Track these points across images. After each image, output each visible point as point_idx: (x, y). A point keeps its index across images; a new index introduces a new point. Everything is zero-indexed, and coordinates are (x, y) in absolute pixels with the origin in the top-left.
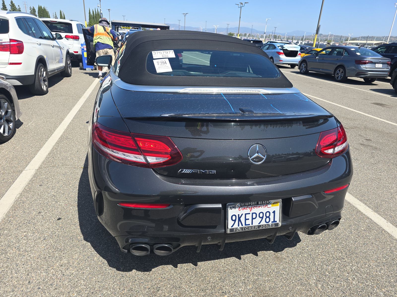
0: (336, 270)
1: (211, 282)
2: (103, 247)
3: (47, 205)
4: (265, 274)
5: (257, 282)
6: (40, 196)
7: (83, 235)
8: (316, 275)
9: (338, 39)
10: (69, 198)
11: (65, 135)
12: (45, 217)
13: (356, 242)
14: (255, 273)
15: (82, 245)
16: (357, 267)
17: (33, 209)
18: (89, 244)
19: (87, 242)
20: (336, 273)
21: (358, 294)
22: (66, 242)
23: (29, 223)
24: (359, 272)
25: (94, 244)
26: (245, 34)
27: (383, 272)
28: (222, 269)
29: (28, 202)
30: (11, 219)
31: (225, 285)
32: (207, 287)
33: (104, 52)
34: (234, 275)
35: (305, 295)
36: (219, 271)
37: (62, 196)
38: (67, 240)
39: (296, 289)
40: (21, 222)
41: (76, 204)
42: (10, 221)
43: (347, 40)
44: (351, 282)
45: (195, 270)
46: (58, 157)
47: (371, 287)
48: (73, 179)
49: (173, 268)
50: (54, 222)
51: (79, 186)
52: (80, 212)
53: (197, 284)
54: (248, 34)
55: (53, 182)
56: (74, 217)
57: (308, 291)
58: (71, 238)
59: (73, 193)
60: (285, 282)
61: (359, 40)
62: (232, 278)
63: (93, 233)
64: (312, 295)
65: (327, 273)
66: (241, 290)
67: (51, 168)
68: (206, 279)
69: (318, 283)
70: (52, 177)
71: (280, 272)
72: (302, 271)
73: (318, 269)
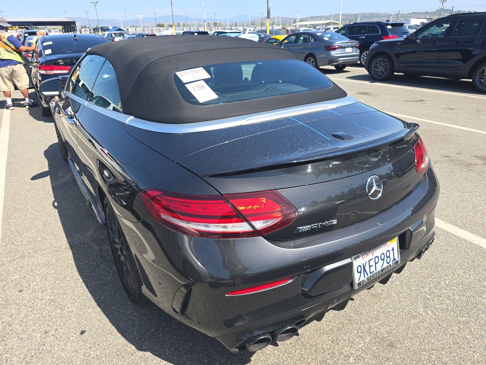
0: (433, 290)
1: (326, 350)
2: (170, 351)
3: (51, 317)
4: (374, 319)
5: (372, 331)
6: (31, 307)
7: (133, 344)
8: (420, 302)
9: (286, 22)
10: (78, 298)
11: (8, 205)
12: (58, 337)
13: (432, 253)
14: (363, 321)
15: (141, 359)
16: (449, 280)
17: (33, 330)
18: (149, 353)
19: (145, 352)
20: (435, 293)
21: (466, 309)
22: (114, 362)
23: (40, 353)
24: (454, 284)
25: (156, 352)
26: (179, 23)
27: (473, 277)
28: (328, 328)
29: (17, 321)
30: (6, 356)
31: (342, 347)
32: (325, 356)
33: (8, 71)
34: (343, 331)
35: (424, 328)
36: (326, 333)
37: (65, 297)
38: (115, 359)
39: (412, 324)
40: (26, 355)
41: (93, 303)
42: (7, 360)
43: (295, 22)
44: (453, 298)
45: (299, 341)
46: (20, 241)
47: (472, 297)
48: (65, 269)
49: (274, 347)
50: (78, 339)
51: (81, 276)
52: (107, 313)
53: (313, 357)
54: (182, 24)
55: (37, 280)
56: (103, 322)
57: (423, 322)
58: (118, 353)
59: (78, 289)
60: (397, 320)
61: (307, 20)
62: (344, 335)
63: (145, 337)
64: (430, 326)
65: (429, 296)
66: (362, 347)
67: (20, 260)
68: (319, 348)
69: (427, 310)
70: (31, 274)
71: (386, 311)
72: (405, 302)
73: (418, 294)
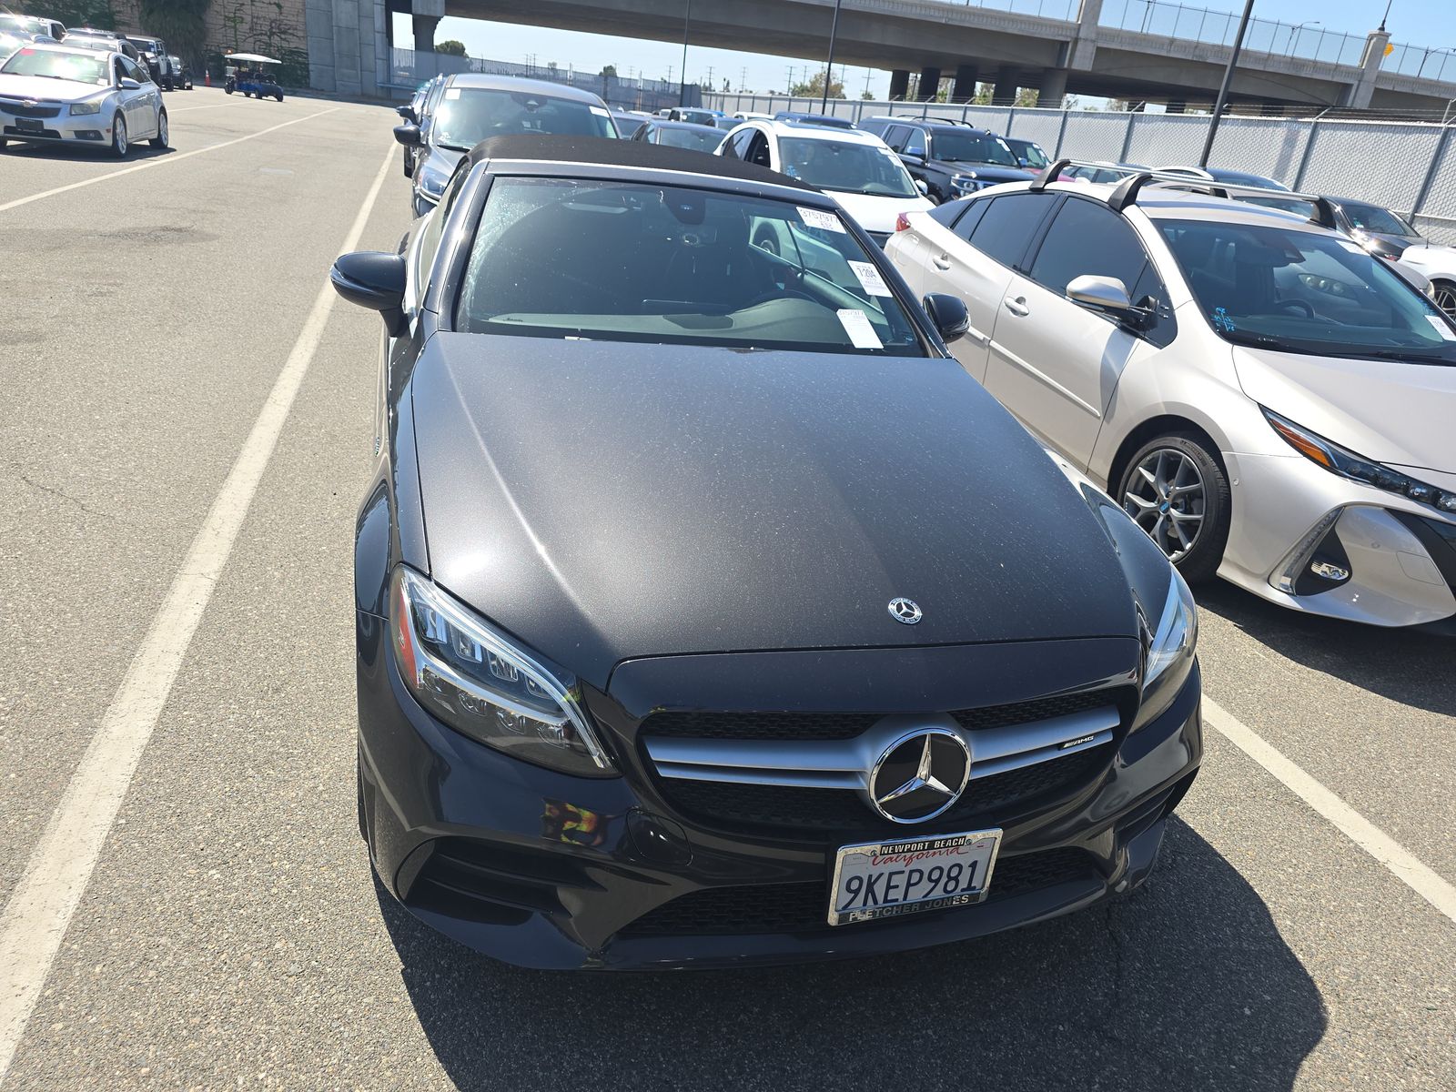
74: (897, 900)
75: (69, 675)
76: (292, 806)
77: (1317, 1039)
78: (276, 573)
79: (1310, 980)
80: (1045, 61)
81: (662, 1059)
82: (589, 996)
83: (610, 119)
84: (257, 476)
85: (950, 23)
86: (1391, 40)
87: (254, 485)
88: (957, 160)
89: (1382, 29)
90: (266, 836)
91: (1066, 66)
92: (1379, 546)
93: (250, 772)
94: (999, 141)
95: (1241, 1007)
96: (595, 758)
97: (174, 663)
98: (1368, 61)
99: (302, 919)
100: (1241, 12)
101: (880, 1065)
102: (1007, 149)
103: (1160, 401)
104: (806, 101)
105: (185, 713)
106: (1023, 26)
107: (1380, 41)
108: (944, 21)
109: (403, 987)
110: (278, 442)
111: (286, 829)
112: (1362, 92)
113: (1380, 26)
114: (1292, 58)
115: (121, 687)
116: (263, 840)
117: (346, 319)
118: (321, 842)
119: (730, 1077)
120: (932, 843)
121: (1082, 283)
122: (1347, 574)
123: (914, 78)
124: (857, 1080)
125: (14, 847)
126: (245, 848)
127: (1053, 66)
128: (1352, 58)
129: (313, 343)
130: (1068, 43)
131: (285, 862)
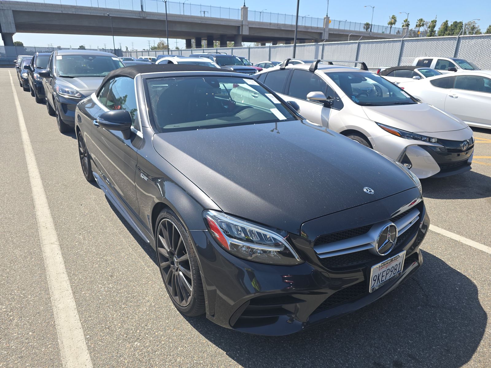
74: (384, 280)
75: (26, 291)
76: (148, 313)
77: (477, 291)
78: (80, 237)
79: (465, 276)
80: (234, 32)
81: (324, 353)
82: (289, 342)
83: (120, 61)
84: (47, 205)
85: (202, 22)
86: (330, 19)
87: (47, 208)
88: (226, 65)
89: (327, 16)
90: (146, 326)
91: (241, 34)
92: (418, 156)
93: (123, 306)
94: (237, 58)
95: (455, 288)
96: (296, 258)
97: (65, 277)
98: (325, 25)
99: (180, 349)
100: (296, 14)
101: (383, 334)
102: (240, 60)
103: (344, 126)
104: (162, 51)
105: (83, 293)
106: (225, 22)
107: (327, 20)
108: (200, 22)
109: (230, 359)
110: (45, 191)
111: (151, 321)
112: (325, 35)
113: (326, 15)
114: (305, 26)
115: (50, 290)
116: (146, 327)
117: (38, 144)
118: (167, 322)
119: (347, 351)
120: (392, 259)
121: (311, 94)
122: (411, 166)
123: (193, 41)
124: (380, 340)
125: (52, 358)
126: (141, 332)
127: (237, 34)
128: (321, 25)
129: (32, 155)
130: (240, 26)
131: (160, 332)
